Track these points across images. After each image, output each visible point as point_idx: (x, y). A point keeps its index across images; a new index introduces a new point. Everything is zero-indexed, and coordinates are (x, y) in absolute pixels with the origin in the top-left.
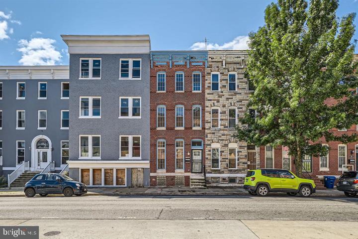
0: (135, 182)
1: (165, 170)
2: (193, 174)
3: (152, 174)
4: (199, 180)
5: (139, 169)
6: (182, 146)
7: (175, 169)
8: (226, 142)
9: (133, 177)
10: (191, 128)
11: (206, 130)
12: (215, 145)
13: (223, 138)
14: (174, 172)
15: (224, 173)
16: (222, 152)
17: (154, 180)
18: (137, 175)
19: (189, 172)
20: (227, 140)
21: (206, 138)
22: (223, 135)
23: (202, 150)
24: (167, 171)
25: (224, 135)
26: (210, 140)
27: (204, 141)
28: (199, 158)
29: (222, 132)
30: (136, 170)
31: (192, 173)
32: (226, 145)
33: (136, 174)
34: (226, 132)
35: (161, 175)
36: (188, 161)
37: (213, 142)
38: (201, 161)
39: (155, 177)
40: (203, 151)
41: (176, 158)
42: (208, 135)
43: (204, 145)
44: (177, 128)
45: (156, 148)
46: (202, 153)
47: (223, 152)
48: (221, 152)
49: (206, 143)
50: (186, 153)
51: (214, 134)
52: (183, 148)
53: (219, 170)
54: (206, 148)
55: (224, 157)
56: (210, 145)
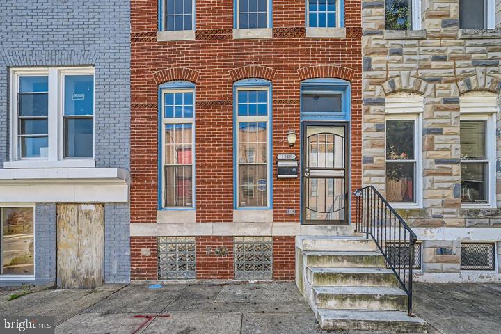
0: (68, 264)
1: (191, 214)
2: (312, 230)
3: (138, 230)
4: (353, 259)
5: (84, 207)
6: (263, 111)
7: (232, 207)
8: (453, 90)
9: (62, 239)
10: (303, 30)
11: (365, 40)
12: (401, 106)
13: (437, 69)
14: (228, 219)
15: (442, 224)
16: (432, 131)
17: (145, 252)
18: (79, 232)
19: (292, 218)
20: (456, 81)
21: (365, 74)
22: (435, 59)
23: (345, 125)
24: (202, 217)
25: (444, 59)
26: (380, 83)
27: (357, 86)
28: (336, 159)
29: (433, 44)
30: (72, 212)
31: (304, 222)
32: (451, 103)
33: (74, 229)
34: (449, 47)
35: (173, 231)
36: (288, 170)
37: (394, 91)
38: (341, 174)
39: (151, 242)
40: (351, 131)
41: (238, 158)
42: (374, 58)
43: (357, 101)
44: (240, 34)
45: (157, 121)
46: (346, 138)
47: (439, 132)
48: (428, 131)
49: (364, 94)
50: (278, 135)
51: (399, 53)
52: (267, 119)
53: (423, 212)
54: (365, 117)
55: (443, 155)
56: (382, 102)
